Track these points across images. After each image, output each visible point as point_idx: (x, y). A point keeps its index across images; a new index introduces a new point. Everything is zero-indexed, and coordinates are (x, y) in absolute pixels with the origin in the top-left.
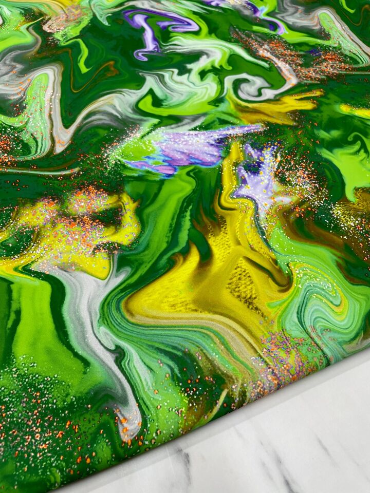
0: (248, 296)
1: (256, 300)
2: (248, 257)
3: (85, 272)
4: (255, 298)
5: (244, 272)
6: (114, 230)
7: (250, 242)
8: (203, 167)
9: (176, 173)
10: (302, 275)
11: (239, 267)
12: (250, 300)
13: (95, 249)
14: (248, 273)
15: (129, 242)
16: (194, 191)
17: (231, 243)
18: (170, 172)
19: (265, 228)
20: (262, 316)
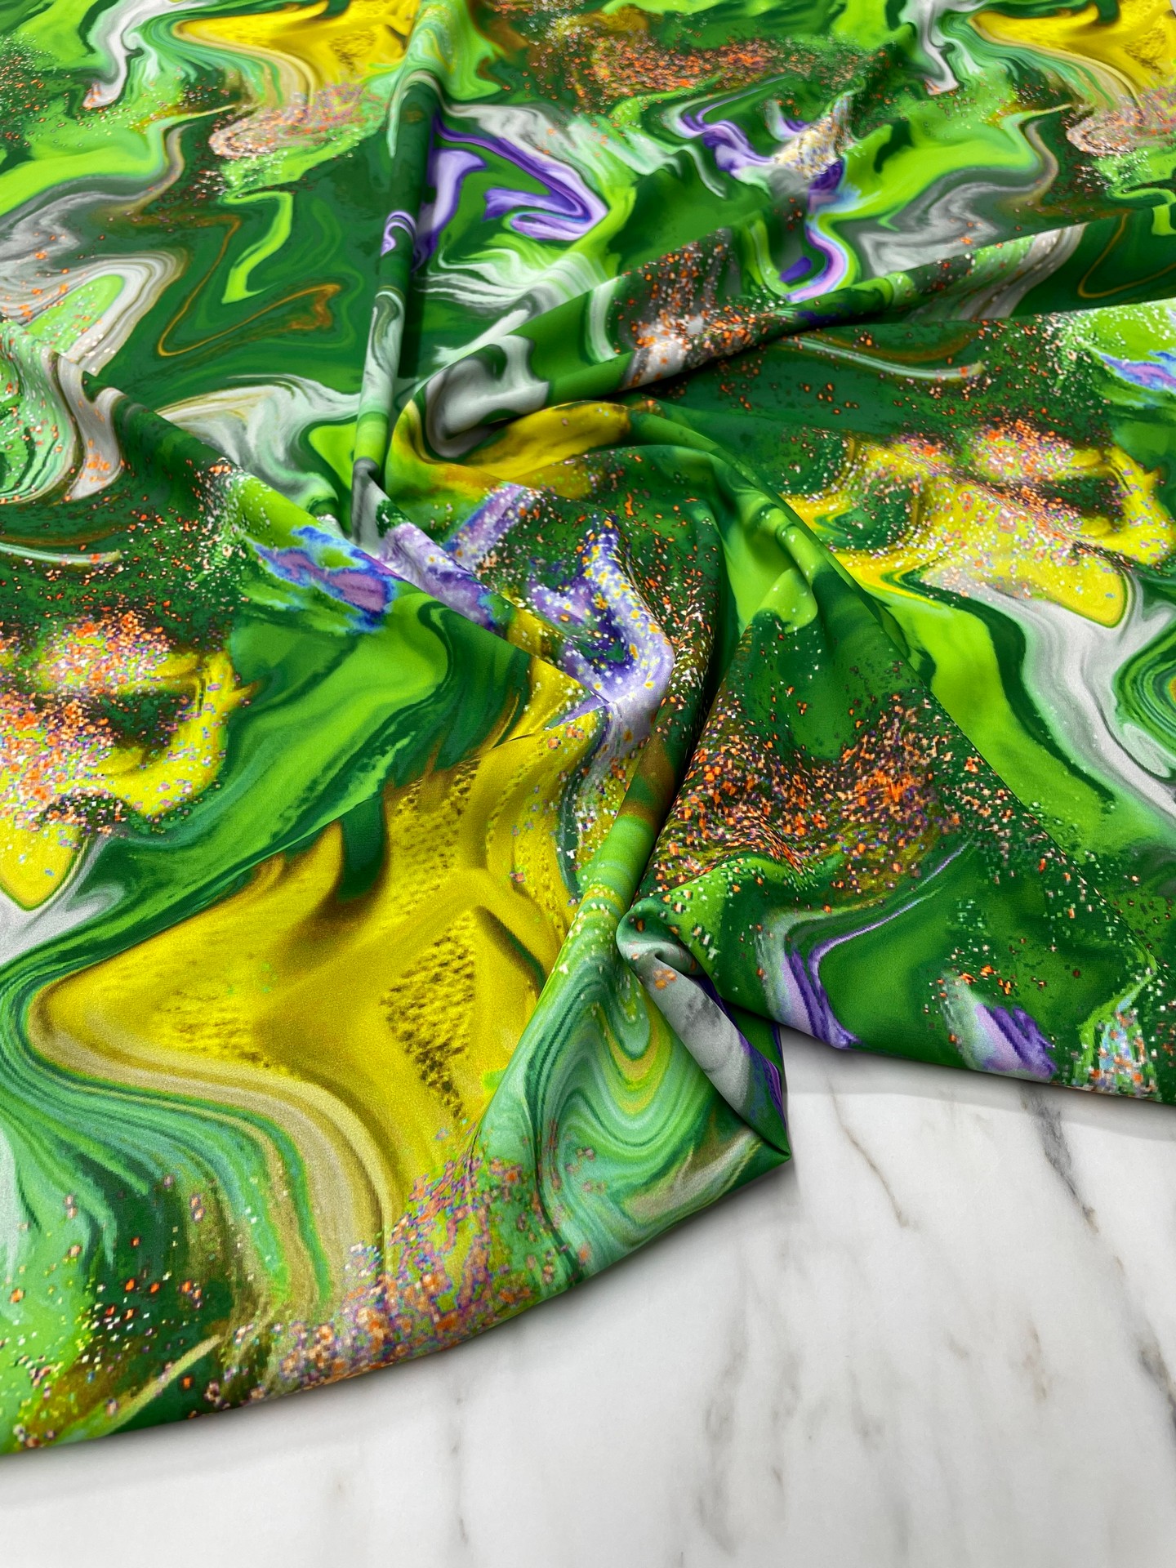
0: (439, 1041)
1: (459, 1056)
4: (458, 1050)
5: (460, 958)
6: (137, 762)
7: (518, 864)
11: (449, 939)
12: (438, 1056)
13: (52, 807)
14: (472, 963)
15: (162, 807)
16: (436, 696)
20: (456, 1114)
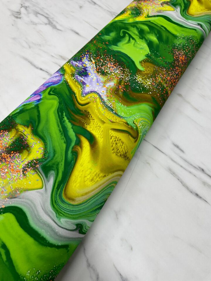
2: (113, 128)
3: (27, 190)
5: (116, 138)
6: (27, 152)
7: (109, 119)
8: (56, 85)
9: (42, 97)
10: (141, 127)
11: (112, 137)
13: (23, 171)
14: (118, 138)
15: (42, 155)
16: (60, 103)
17: (100, 124)
18: (38, 98)
19: (111, 106)
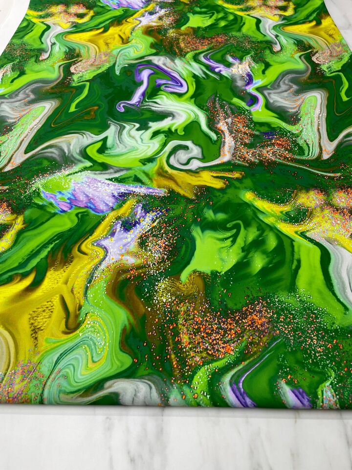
0: (38, 327)
2: (65, 298)
4: (42, 330)
5: (52, 306)
7: (75, 285)
8: (93, 212)
9: (69, 211)
10: (90, 326)
11: (51, 301)
12: (37, 330)
14: (54, 309)
16: (70, 230)
17: (62, 280)
18: (65, 209)
19: (95, 278)
20: (35, 346)
